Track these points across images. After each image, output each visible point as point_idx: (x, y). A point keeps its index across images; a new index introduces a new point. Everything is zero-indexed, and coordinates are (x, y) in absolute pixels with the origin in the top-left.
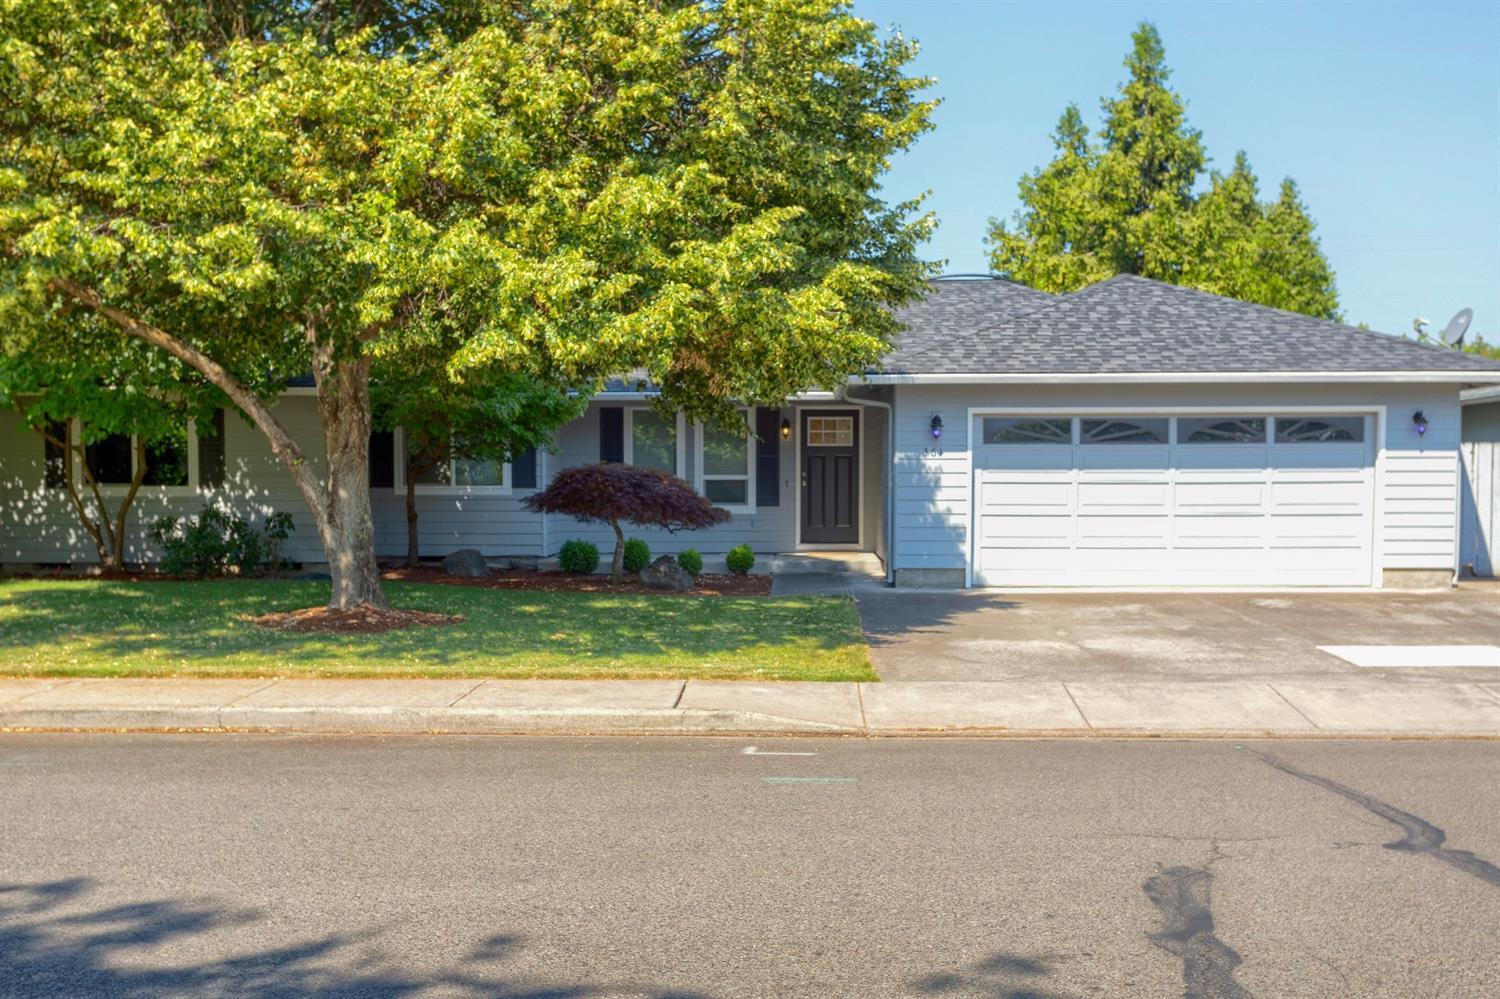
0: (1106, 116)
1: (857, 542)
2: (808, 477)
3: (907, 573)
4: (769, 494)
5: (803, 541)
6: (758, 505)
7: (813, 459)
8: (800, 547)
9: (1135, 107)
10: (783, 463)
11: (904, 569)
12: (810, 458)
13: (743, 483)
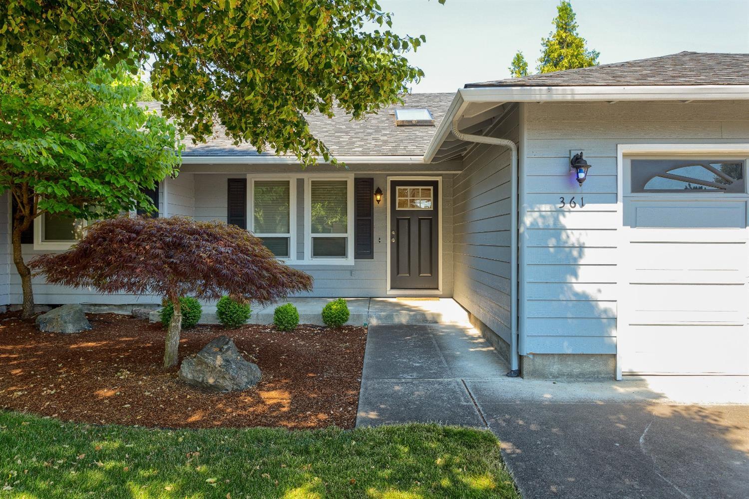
0: (544, 48)
1: (437, 289)
2: (397, 236)
3: (538, 361)
4: (365, 248)
5: (392, 288)
6: (355, 258)
7: (400, 220)
8: (390, 292)
9: (560, 43)
10: (376, 224)
11: (534, 354)
12: (398, 220)
13: (345, 239)
